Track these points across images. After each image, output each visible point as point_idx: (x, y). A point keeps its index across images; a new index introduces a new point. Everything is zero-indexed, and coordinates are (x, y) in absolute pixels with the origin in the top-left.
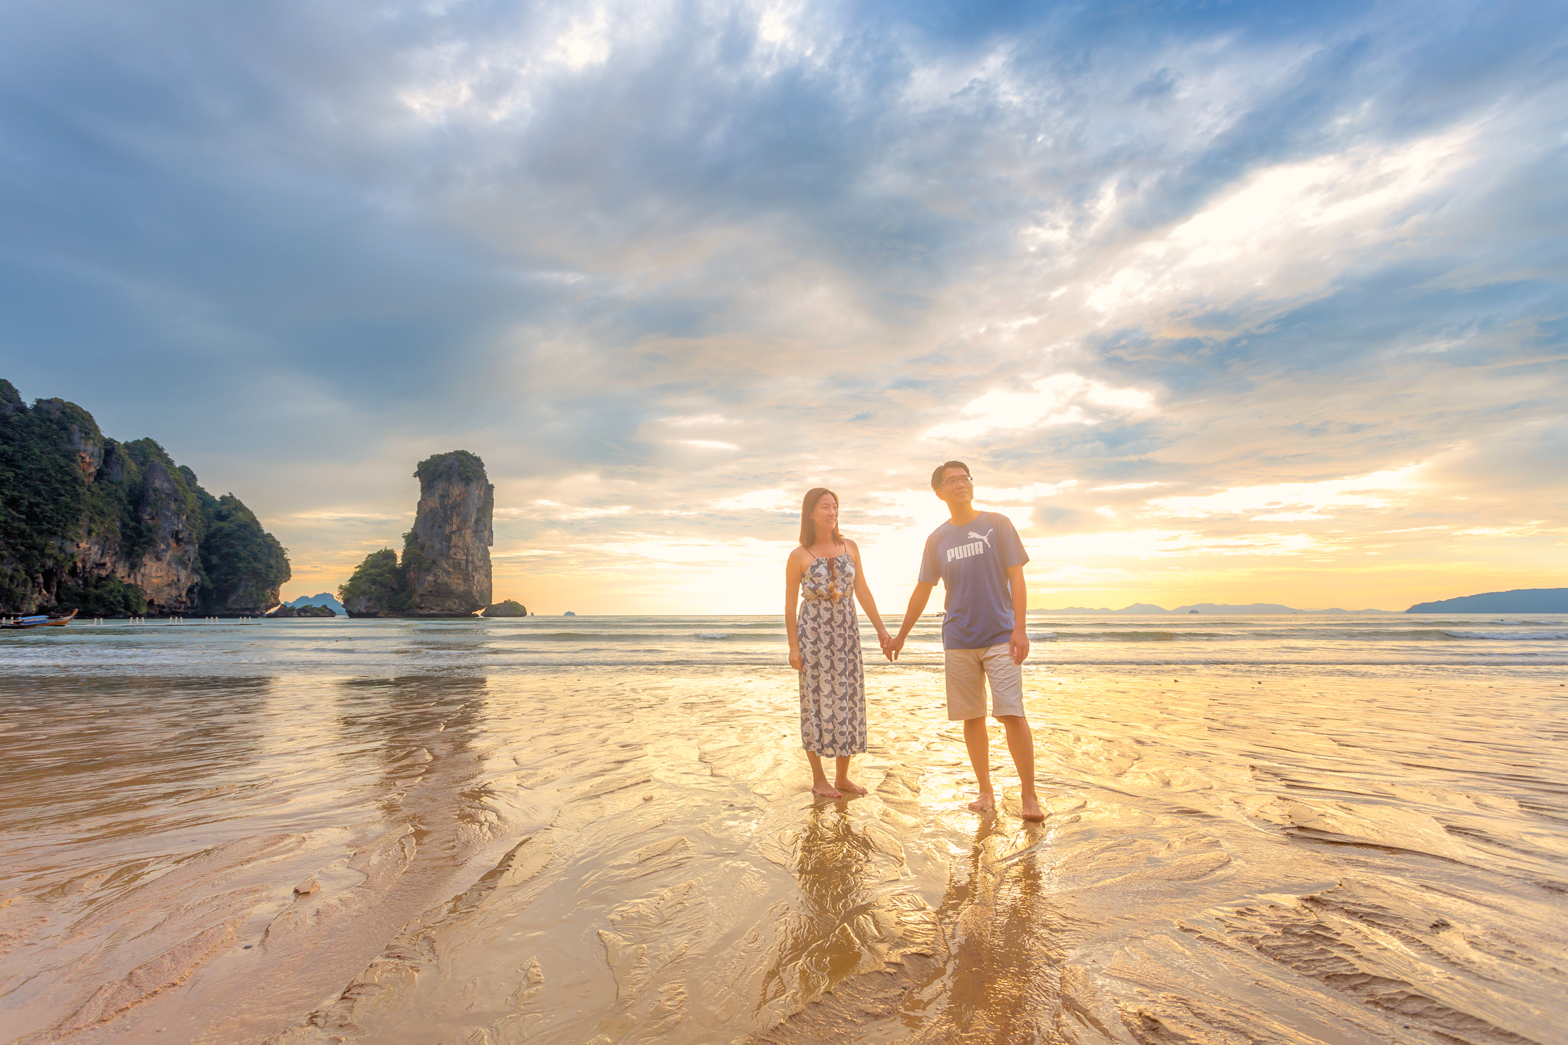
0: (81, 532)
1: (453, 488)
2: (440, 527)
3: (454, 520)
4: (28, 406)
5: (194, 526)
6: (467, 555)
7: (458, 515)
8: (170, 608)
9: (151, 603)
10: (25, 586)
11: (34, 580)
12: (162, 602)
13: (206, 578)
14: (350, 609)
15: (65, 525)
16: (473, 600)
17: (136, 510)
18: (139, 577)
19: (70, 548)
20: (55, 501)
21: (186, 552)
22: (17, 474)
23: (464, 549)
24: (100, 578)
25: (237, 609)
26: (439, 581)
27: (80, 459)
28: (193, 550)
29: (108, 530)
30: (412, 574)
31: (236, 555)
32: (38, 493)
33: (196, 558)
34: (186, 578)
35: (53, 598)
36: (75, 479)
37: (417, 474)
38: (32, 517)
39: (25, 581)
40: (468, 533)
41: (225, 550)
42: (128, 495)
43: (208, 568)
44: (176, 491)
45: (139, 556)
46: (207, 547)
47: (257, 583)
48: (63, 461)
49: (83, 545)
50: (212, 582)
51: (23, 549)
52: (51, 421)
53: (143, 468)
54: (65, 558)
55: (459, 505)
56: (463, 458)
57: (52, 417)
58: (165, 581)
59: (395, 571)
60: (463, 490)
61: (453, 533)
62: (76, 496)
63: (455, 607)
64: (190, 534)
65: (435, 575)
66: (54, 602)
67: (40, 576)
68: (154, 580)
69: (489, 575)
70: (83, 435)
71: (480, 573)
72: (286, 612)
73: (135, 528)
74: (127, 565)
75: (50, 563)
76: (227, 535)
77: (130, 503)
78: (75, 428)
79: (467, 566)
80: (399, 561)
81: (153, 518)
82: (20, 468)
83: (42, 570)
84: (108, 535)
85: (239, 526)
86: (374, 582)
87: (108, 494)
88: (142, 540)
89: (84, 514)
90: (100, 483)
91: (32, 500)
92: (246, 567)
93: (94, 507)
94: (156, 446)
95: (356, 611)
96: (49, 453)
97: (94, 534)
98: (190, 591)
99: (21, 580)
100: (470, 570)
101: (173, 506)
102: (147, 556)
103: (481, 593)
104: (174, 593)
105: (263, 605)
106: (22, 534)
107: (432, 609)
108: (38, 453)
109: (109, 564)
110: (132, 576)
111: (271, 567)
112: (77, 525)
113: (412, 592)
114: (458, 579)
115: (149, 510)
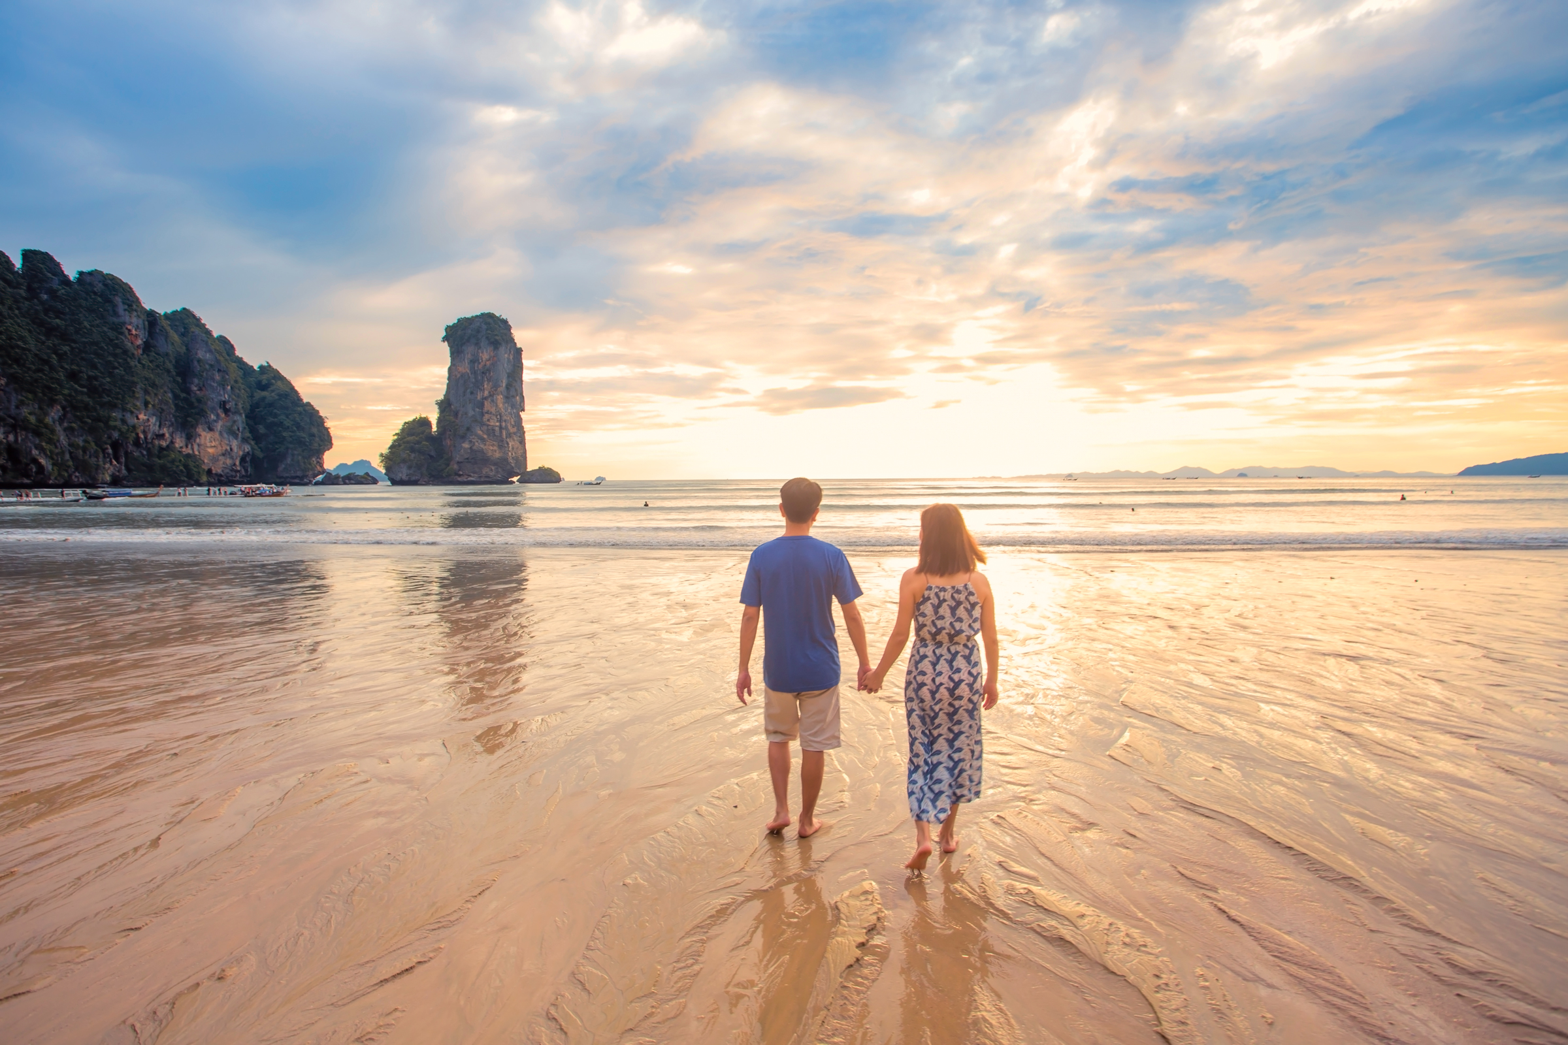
0: (138, 404)
1: (482, 352)
2: (472, 393)
3: (486, 386)
4: (72, 279)
5: (238, 396)
6: (500, 421)
7: (489, 380)
8: (227, 477)
9: (209, 472)
10: (97, 457)
11: (104, 450)
12: (219, 471)
13: (256, 447)
14: (393, 476)
15: (123, 397)
16: (508, 467)
17: (184, 381)
18: (196, 447)
19: (132, 421)
20: (111, 375)
21: (235, 422)
22: (72, 348)
23: (497, 416)
24: (161, 449)
25: (287, 477)
26: (475, 448)
27: (126, 332)
28: (240, 420)
29: (161, 402)
30: (448, 442)
31: (281, 424)
32: (94, 366)
33: (245, 428)
34: (239, 448)
35: (123, 468)
36: (125, 352)
37: (445, 339)
38: (93, 391)
39: (96, 451)
40: (500, 399)
41: (270, 419)
42: (176, 367)
43: (257, 438)
44: (218, 361)
45: (194, 427)
46: (254, 416)
47: (303, 451)
48: (111, 334)
49: (142, 416)
50: (262, 451)
51: (89, 421)
52: (95, 293)
53: (185, 339)
54: (128, 430)
55: (489, 370)
56: (490, 320)
57: (95, 289)
58: (220, 450)
59: (431, 438)
60: (492, 354)
61: (486, 398)
62: (128, 369)
63: (492, 474)
64: (236, 405)
65: (471, 442)
66: (124, 472)
67: (109, 447)
68: (210, 450)
69: (522, 442)
70: (126, 307)
71: (514, 440)
72: (332, 480)
73: (185, 400)
74: (184, 435)
75: (116, 435)
76: (271, 405)
77: (178, 374)
78: (118, 300)
79: (501, 432)
80: (434, 428)
81: (200, 389)
82: (75, 342)
83: (109, 441)
84: (163, 406)
85: (279, 395)
86: (413, 450)
87: (158, 366)
88: (193, 411)
89: (138, 387)
90: (148, 355)
91: (90, 373)
92: (291, 437)
93: (147, 379)
94: (194, 316)
95: (398, 479)
96: (98, 326)
97: (150, 406)
98: (243, 460)
99: (92, 451)
100: (504, 437)
101: (217, 377)
102: (200, 426)
103: (516, 459)
104: (229, 462)
105: (311, 473)
106: (86, 407)
107: (470, 476)
108: (88, 326)
109: (167, 435)
110: (190, 446)
111: (313, 435)
112: (133, 397)
113: (450, 459)
114: (493, 445)
115: (196, 381)
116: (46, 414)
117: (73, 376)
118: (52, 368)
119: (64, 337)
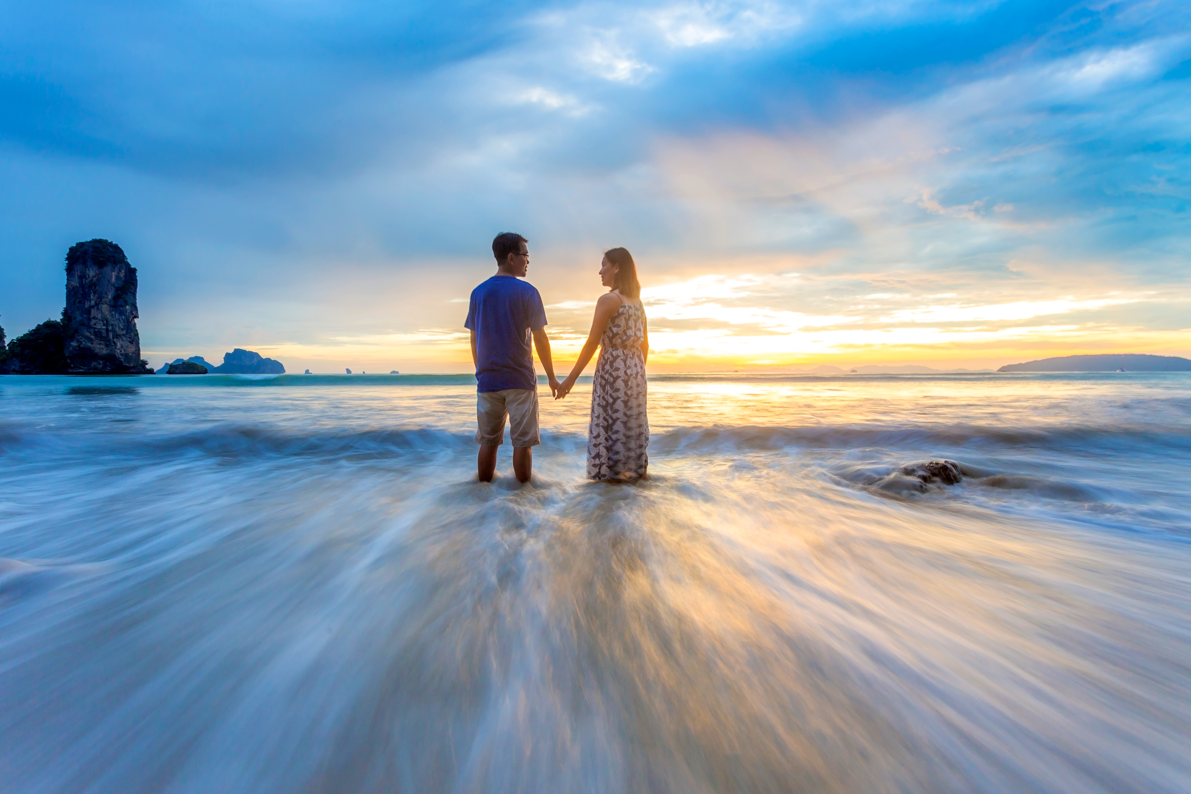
1: (89, 270)
3: (92, 297)
6: (107, 325)
7: (95, 293)
14: (7, 368)
23: (103, 321)
26: (82, 346)
40: (106, 307)
55: (95, 285)
61: (92, 307)
63: (100, 366)
79: (107, 334)
95: (11, 370)
100: (111, 337)
107: (81, 367)
113: (65, 356)
114: (100, 344)
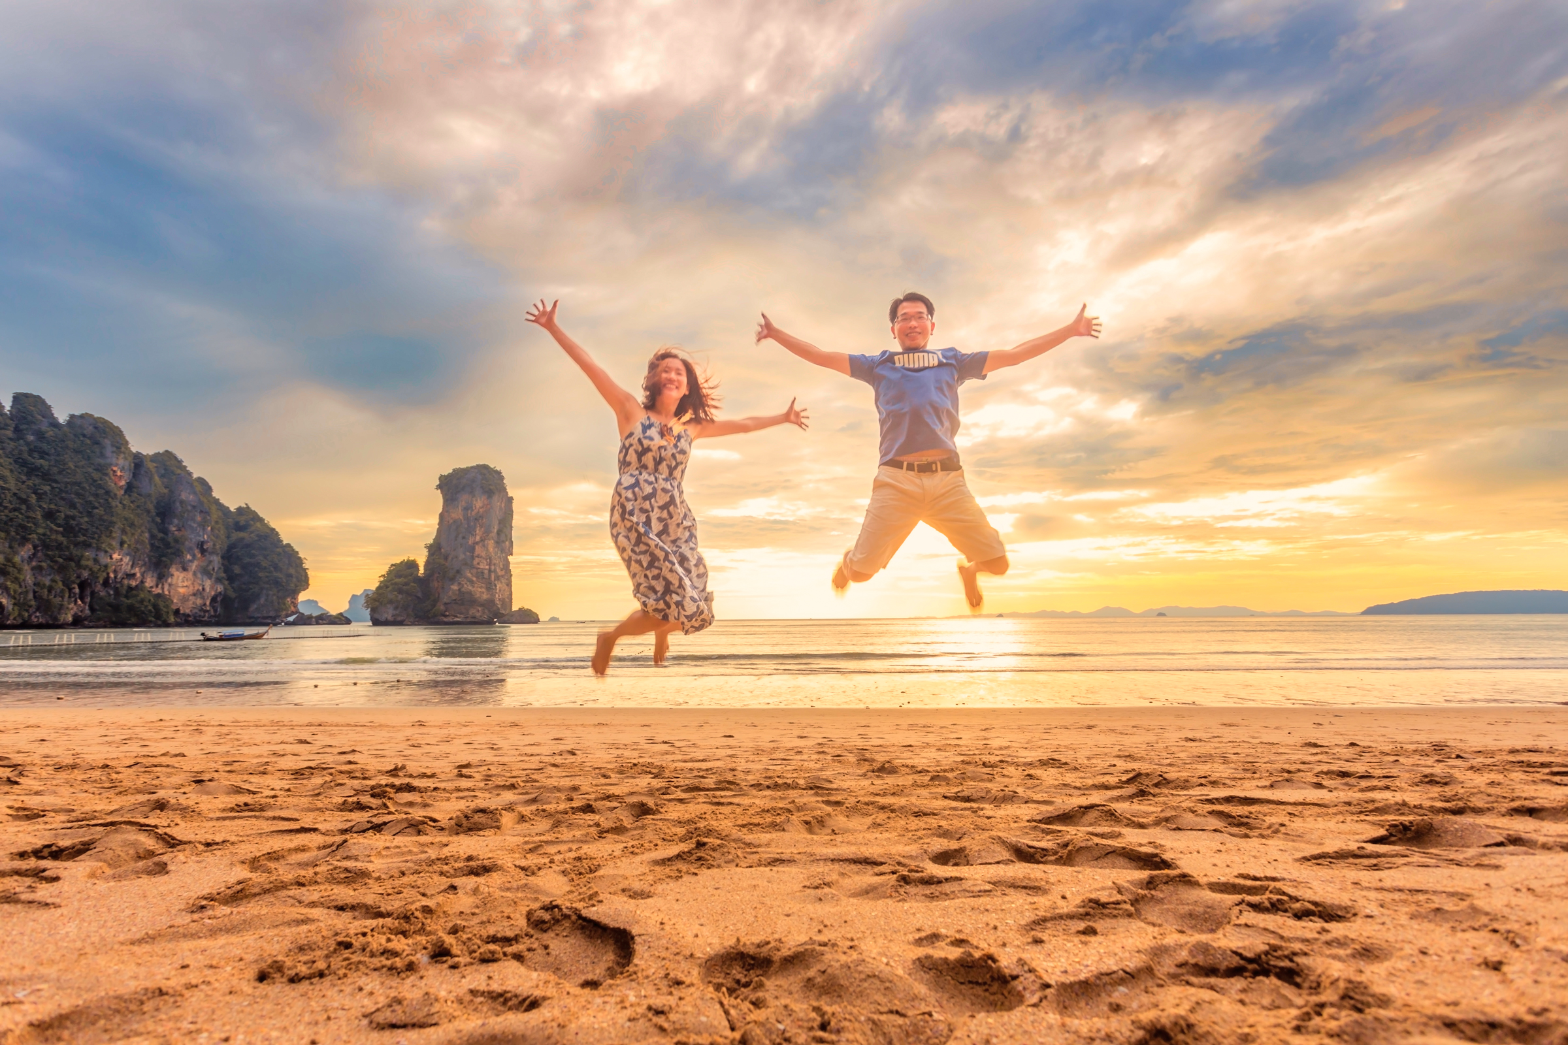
0: (114, 543)
1: (476, 501)
2: (464, 538)
3: (478, 532)
4: (61, 421)
5: (217, 537)
6: (490, 565)
7: (481, 526)
8: (195, 617)
9: (177, 612)
10: (62, 597)
11: (70, 590)
12: (188, 611)
13: (229, 587)
14: (376, 616)
15: (100, 537)
16: (495, 608)
17: (163, 522)
18: (166, 587)
19: (104, 560)
20: (90, 514)
21: (210, 562)
22: (53, 488)
23: (486, 560)
24: (130, 588)
25: (258, 618)
26: (463, 590)
27: (111, 473)
28: (216, 560)
29: (137, 542)
30: (436, 584)
31: (258, 565)
32: (72, 505)
33: (220, 568)
34: (210, 587)
35: (87, 607)
36: (108, 493)
37: (439, 487)
38: (68, 530)
39: (62, 591)
40: (491, 544)
41: (247, 560)
42: (156, 507)
43: (231, 578)
44: (201, 503)
45: (167, 567)
46: (230, 557)
47: (278, 592)
48: (96, 475)
49: (116, 556)
50: (235, 591)
51: (61, 560)
52: (84, 436)
53: (165, 480)
54: (99, 570)
55: (481, 517)
56: (484, 471)
57: (85, 432)
58: (191, 590)
59: (419, 580)
60: (486, 502)
61: (477, 543)
62: (108, 508)
63: (478, 615)
64: (214, 545)
65: (459, 584)
66: (87, 612)
67: (76, 586)
68: (181, 590)
69: (509, 584)
70: (115, 449)
71: (501, 583)
72: (304, 620)
73: (162, 540)
74: (155, 575)
75: (85, 574)
76: (248, 546)
77: (158, 515)
78: (107, 443)
79: (490, 575)
80: (421, 570)
81: (179, 530)
82: (56, 481)
83: (78, 581)
84: (138, 546)
86: (400, 591)
87: (138, 507)
88: (169, 551)
89: (116, 526)
90: (130, 496)
91: (69, 513)
92: (267, 577)
93: (126, 519)
94: (176, 458)
95: (383, 619)
96: (83, 467)
97: (126, 546)
98: (214, 600)
99: (58, 591)
100: (493, 579)
101: (199, 518)
102: (174, 566)
103: (503, 601)
104: (199, 602)
105: (284, 613)
106: (59, 546)
107: (456, 617)
108: (73, 467)
109: (138, 575)
110: (160, 586)
111: (290, 576)
112: (110, 536)
113: (436, 601)
114: (481, 587)
115: (176, 521)
116: (16, 553)
117: (50, 515)
118: (29, 508)
119: (46, 476)
